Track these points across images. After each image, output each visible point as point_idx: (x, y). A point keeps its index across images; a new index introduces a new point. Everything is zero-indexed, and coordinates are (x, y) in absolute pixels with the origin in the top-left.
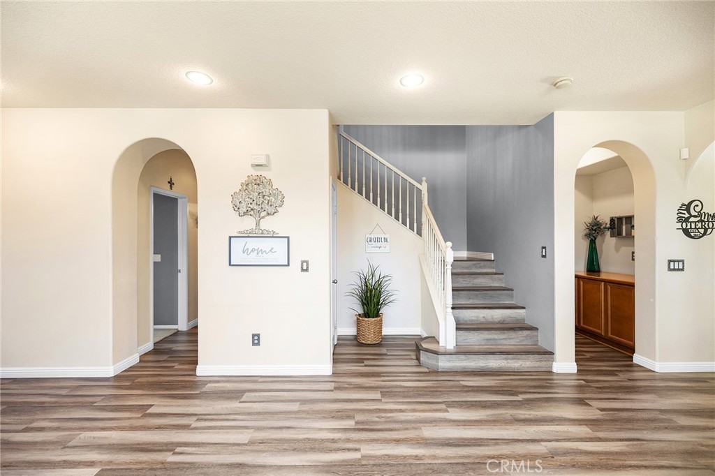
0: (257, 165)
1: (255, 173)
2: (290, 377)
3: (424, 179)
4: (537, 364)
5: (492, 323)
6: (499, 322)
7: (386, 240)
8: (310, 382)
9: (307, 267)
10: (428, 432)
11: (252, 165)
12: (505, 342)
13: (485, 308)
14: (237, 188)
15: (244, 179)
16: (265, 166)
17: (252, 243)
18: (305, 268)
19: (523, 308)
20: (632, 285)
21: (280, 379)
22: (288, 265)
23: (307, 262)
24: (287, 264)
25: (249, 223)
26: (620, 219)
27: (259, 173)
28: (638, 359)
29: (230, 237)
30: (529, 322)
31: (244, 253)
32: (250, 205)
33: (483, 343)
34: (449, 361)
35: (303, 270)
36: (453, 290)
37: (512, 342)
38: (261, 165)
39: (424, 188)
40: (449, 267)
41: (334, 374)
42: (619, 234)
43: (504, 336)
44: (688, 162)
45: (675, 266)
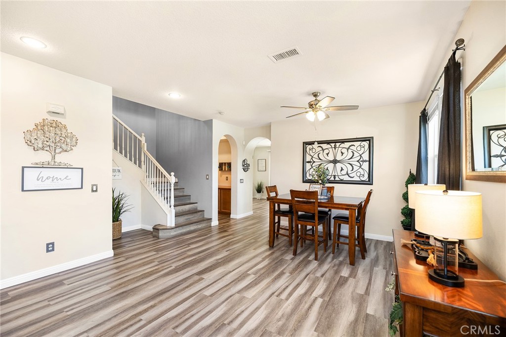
0: (53, 112)
1: (51, 118)
2: (84, 266)
3: (143, 134)
4: (207, 224)
5: (185, 212)
6: (188, 211)
7: (119, 171)
8: (104, 262)
9: (97, 189)
10: (190, 253)
11: (49, 112)
12: (193, 219)
13: (182, 205)
14: (32, 127)
15: (39, 120)
16: (63, 114)
17: (46, 173)
18: (95, 189)
19: (197, 203)
20: (230, 189)
21: (78, 269)
22: (82, 188)
23: (96, 186)
24: (80, 187)
25: (44, 157)
26: (222, 163)
27: (55, 119)
28: (232, 216)
29: (23, 168)
30: (199, 209)
31: (38, 180)
32: (45, 143)
33: (185, 221)
34: (175, 232)
35: (93, 191)
36: (174, 197)
37: (196, 218)
38: (59, 113)
39: (143, 139)
40: (172, 185)
41: (115, 255)
42: (222, 170)
43: (192, 216)
44: (245, 146)
45: (242, 181)
